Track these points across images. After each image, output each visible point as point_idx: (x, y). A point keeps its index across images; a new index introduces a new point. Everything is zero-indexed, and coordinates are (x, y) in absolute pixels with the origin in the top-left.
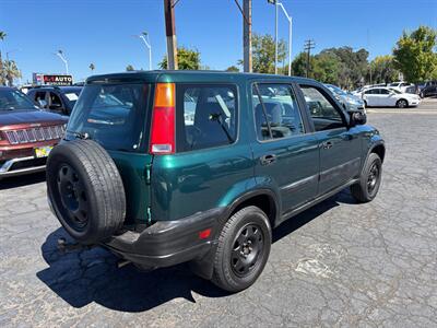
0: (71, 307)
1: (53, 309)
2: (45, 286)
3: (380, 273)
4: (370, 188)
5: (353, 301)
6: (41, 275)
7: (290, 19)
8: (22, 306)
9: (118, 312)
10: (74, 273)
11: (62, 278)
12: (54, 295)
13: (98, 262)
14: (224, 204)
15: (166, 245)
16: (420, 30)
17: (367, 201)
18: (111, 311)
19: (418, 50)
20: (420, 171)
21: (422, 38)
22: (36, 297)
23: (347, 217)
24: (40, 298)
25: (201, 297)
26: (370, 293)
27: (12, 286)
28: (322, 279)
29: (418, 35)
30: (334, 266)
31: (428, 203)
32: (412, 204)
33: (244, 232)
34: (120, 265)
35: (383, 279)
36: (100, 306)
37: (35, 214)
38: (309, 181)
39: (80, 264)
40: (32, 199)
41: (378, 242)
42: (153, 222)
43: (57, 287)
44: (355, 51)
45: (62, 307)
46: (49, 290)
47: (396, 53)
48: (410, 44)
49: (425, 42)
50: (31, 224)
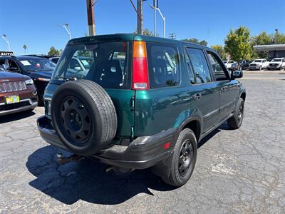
0: (65, 205)
1: (51, 207)
2: (38, 191)
3: (264, 170)
4: (239, 120)
5: (256, 188)
6: (32, 184)
7: (164, 19)
8: (25, 206)
9: (102, 206)
10: (58, 181)
11: (50, 185)
12: (48, 197)
13: (73, 173)
14: (177, 125)
15: (146, 153)
16: (240, 29)
17: (238, 128)
18: (96, 205)
19: (239, 41)
20: (259, 110)
21: (242, 34)
22: (35, 199)
23: (229, 137)
24: (38, 200)
25: (156, 191)
26: (264, 182)
27: (12, 193)
28: (231, 175)
29: (239, 32)
30: (234, 167)
31: (273, 128)
32: (264, 129)
33: (184, 146)
34: (107, 170)
35: (268, 173)
36: (86, 202)
37: (13, 143)
38: (215, 113)
39: (60, 175)
40: (6, 133)
41: (254, 152)
42: (135, 138)
43: (48, 191)
44: (199, 41)
45: (58, 205)
46: (43, 193)
47: (226, 42)
48: (235, 38)
49: (243, 36)
50: (12, 150)
